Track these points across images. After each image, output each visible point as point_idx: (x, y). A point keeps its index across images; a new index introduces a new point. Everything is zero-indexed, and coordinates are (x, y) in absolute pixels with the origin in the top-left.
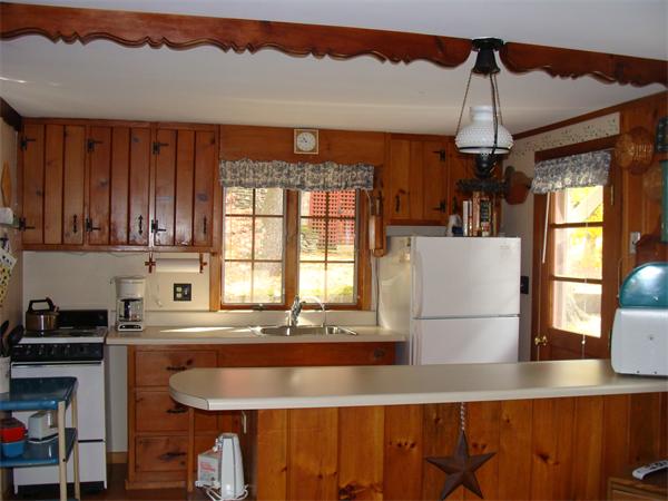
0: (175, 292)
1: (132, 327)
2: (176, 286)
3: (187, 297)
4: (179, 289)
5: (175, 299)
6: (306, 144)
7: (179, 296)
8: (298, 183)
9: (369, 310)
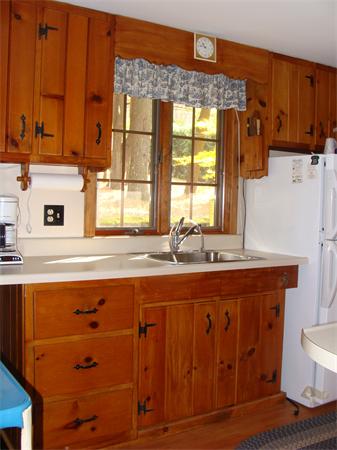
0: (46, 215)
1: (9, 259)
2: (47, 208)
3: (59, 221)
4: (51, 212)
5: (47, 223)
6: (205, 51)
7: (50, 219)
8: (181, 96)
9: (235, 233)
